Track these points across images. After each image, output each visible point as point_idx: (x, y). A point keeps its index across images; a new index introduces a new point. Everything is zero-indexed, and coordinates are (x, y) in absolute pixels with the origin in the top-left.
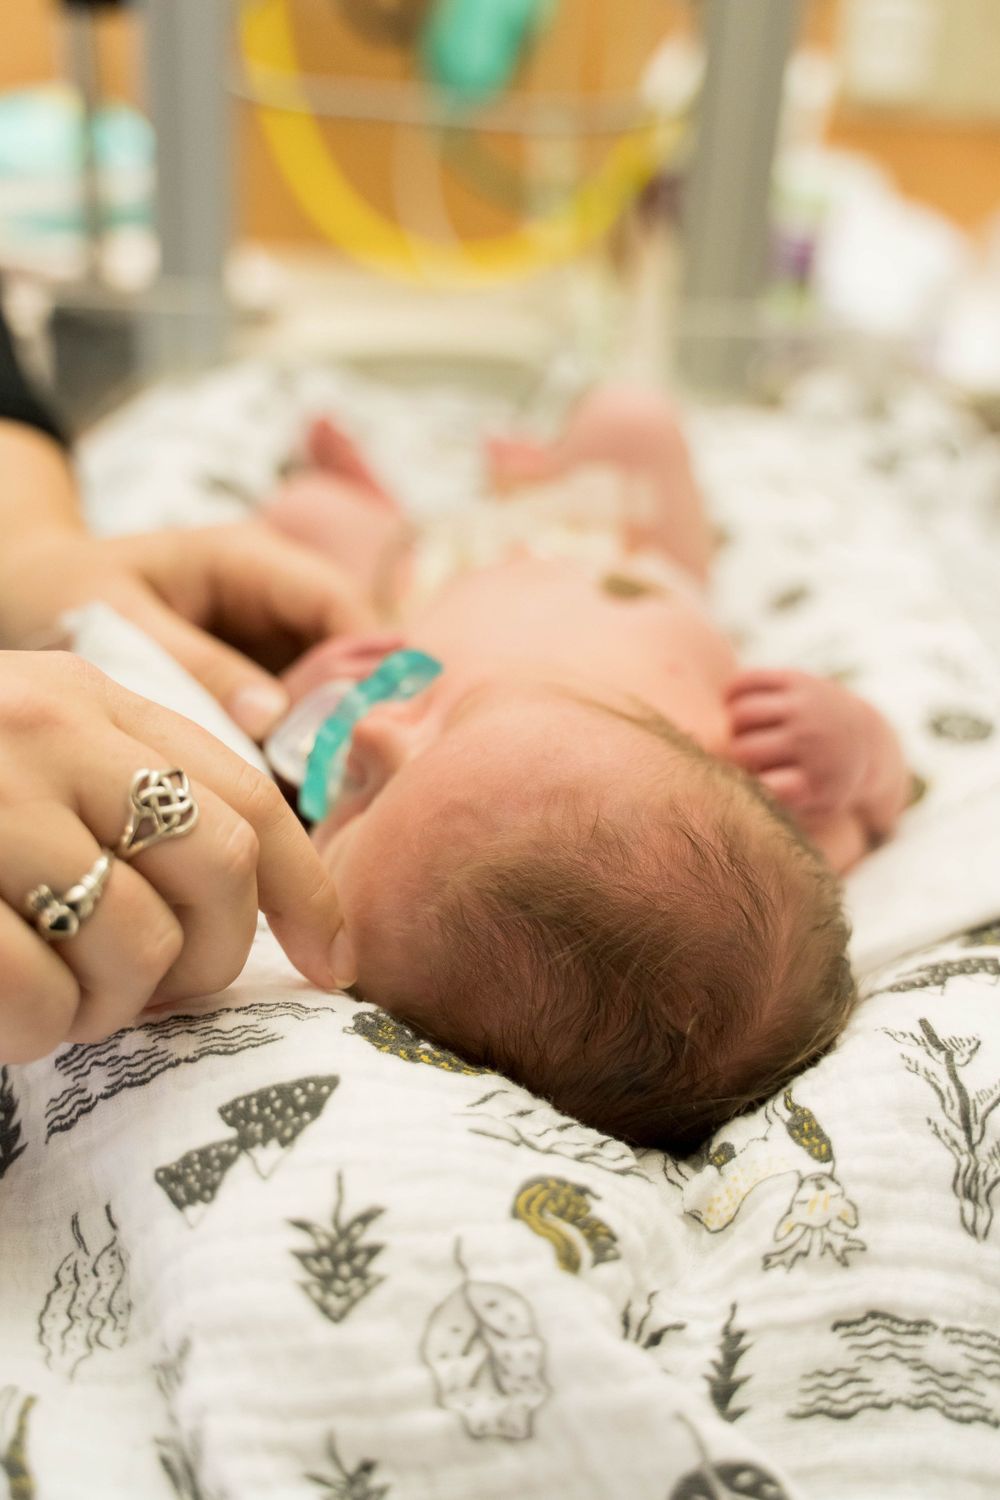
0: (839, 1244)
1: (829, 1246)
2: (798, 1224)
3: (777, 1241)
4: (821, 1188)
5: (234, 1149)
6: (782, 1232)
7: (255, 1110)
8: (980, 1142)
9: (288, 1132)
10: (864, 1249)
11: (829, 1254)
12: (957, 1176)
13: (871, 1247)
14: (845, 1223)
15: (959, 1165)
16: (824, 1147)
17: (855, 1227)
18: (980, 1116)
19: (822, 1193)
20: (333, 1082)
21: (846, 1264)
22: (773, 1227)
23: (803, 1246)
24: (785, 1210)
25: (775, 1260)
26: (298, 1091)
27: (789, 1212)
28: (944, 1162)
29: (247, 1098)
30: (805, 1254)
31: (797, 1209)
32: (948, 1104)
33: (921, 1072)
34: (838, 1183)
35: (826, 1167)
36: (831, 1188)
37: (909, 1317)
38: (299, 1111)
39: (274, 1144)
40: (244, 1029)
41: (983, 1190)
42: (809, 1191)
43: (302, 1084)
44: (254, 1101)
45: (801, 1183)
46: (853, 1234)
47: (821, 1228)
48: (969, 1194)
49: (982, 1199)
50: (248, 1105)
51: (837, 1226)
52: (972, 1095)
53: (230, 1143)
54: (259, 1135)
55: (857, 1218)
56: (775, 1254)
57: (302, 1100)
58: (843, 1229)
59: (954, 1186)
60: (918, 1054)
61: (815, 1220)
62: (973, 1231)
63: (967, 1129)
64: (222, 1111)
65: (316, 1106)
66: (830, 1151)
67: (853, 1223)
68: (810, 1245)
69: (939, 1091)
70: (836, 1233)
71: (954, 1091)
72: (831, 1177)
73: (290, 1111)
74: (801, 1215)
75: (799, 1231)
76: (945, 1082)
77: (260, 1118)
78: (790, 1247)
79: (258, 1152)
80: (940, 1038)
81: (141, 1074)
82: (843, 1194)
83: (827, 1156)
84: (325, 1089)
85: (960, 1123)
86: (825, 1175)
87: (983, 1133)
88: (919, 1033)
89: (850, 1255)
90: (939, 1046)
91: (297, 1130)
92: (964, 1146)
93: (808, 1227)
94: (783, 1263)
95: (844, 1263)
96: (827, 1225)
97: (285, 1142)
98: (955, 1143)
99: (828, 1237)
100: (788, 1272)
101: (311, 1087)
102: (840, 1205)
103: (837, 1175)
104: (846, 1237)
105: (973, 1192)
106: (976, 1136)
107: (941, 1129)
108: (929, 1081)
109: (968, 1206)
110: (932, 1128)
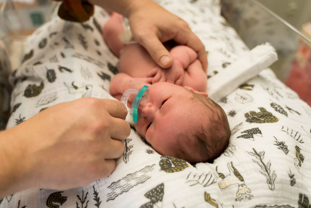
0: (248, 196)
1: (246, 197)
2: (240, 193)
3: (237, 196)
4: (243, 186)
5: (152, 204)
6: (238, 195)
7: (151, 194)
8: (270, 173)
9: (160, 198)
10: (253, 196)
11: (246, 198)
12: (267, 180)
13: (254, 195)
14: (248, 192)
15: (267, 178)
16: (242, 178)
17: (250, 193)
18: (268, 169)
19: (243, 187)
20: (162, 185)
21: (250, 199)
22: (236, 194)
23: (242, 197)
24: (237, 191)
25: (237, 200)
26: (158, 189)
27: (238, 191)
28: (264, 178)
29: (149, 192)
30: (243, 199)
31: (240, 191)
32: (263, 168)
33: (256, 162)
34: (245, 185)
35: (243, 183)
36: (244, 186)
37: (263, 206)
38: (160, 193)
39: (159, 202)
40: (143, 176)
41: (272, 182)
42: (241, 187)
43: (158, 187)
44: (150, 192)
45: (239, 186)
46: (250, 194)
47: (244, 194)
48: (270, 183)
49: (272, 183)
50: (150, 194)
51: (247, 193)
52: (266, 165)
53: (150, 202)
54: (155, 200)
55: (250, 191)
56: (238, 199)
57: (160, 191)
58: (249, 193)
59: (267, 182)
60: (254, 158)
61: (243, 192)
62: (271, 189)
63: (267, 171)
64: (145, 195)
65: (162, 191)
66: (243, 179)
67: (250, 192)
68: (243, 197)
69: (260, 166)
70: (247, 194)
71: (263, 165)
72: (244, 184)
73: (158, 194)
74: (240, 192)
75: (241, 195)
76: (261, 164)
77: (153, 196)
78: (240, 198)
79: (157, 204)
80: (257, 153)
81: (127, 189)
82: (247, 187)
83: (242, 180)
84: (162, 187)
85: (265, 171)
86: (243, 184)
87: (270, 171)
88: (254, 152)
89: (250, 198)
90: (258, 155)
91: (162, 197)
92: (267, 175)
93: (242, 194)
94: (239, 200)
95: (249, 199)
96: (245, 193)
97: (161, 200)
98: (265, 175)
99: (246, 195)
100: (240, 201)
101: (160, 187)
102: (247, 189)
103: (245, 184)
104: (249, 195)
105: (271, 182)
106: (269, 172)
107: (263, 173)
108: (258, 164)
109: (270, 185)
110: (261, 172)
